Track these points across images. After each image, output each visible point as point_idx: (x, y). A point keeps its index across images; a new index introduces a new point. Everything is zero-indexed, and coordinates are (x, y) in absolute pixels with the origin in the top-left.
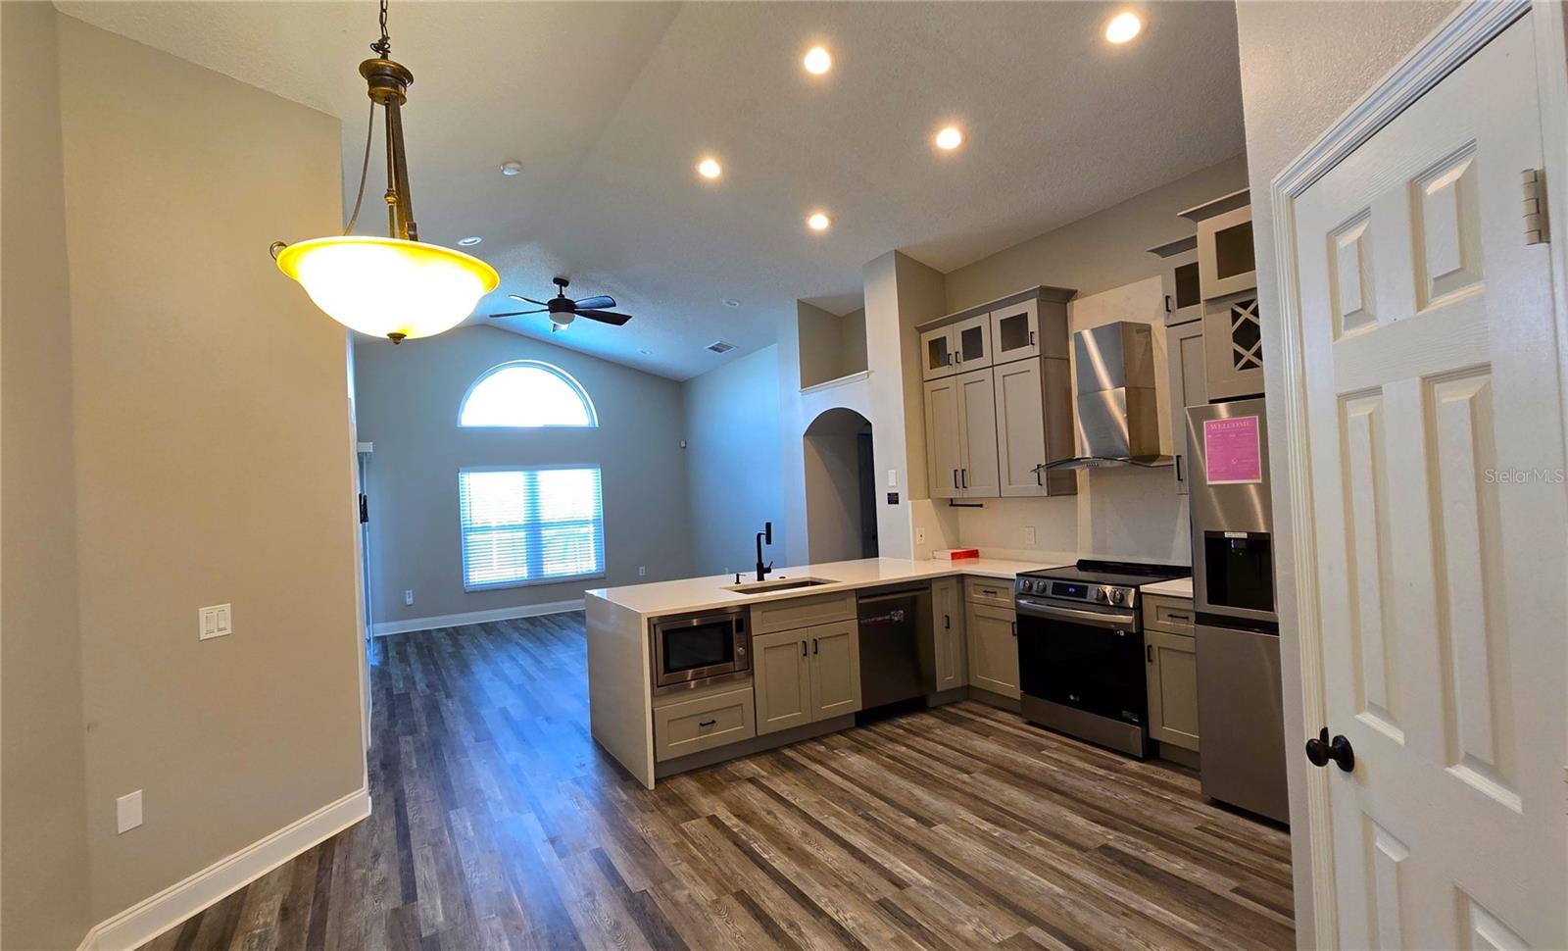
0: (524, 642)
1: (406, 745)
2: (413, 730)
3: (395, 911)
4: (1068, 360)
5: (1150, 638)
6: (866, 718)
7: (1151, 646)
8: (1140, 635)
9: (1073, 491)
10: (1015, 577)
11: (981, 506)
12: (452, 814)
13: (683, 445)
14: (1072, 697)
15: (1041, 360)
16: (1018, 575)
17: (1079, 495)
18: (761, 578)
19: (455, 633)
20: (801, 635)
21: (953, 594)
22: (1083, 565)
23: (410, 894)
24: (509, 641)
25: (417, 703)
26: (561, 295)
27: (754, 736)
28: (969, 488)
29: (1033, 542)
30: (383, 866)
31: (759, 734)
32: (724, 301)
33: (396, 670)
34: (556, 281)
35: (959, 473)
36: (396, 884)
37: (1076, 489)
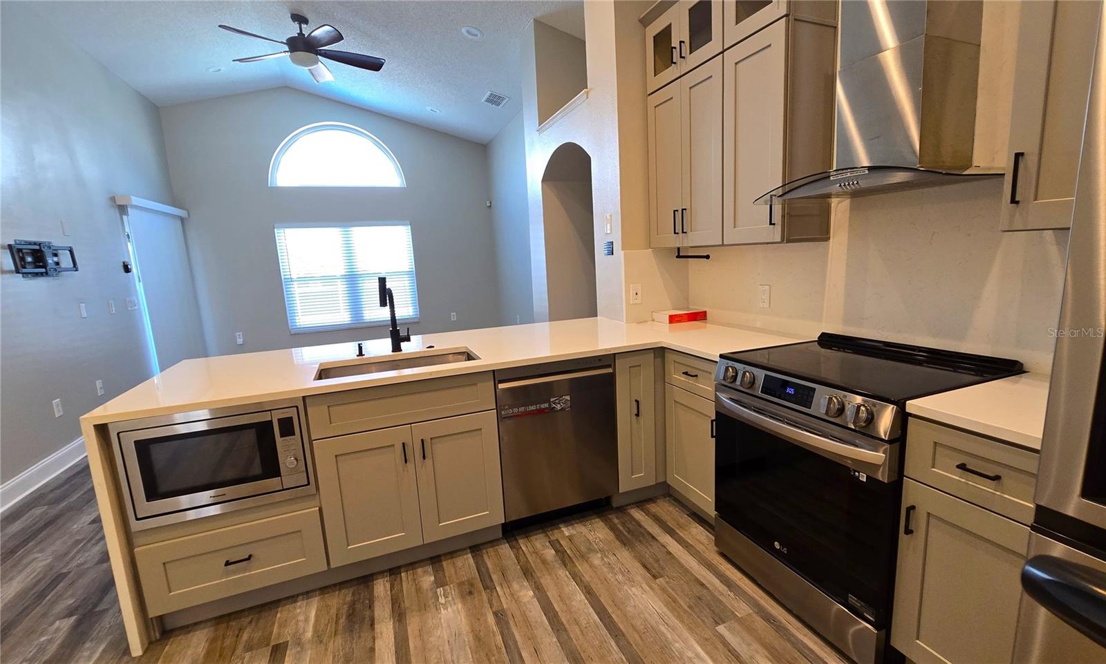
4: (835, 28)
5: (912, 493)
6: (513, 530)
7: (913, 507)
8: (896, 487)
9: (823, 235)
10: (718, 359)
11: (707, 257)
13: (488, 205)
14: (777, 545)
15: (787, 23)
16: (721, 356)
17: (831, 240)
18: (396, 348)
20: (401, 435)
21: (647, 372)
22: (827, 340)
27: (325, 568)
28: (690, 234)
29: (766, 305)
31: (333, 566)
32: (464, 30)
35: (679, 215)
37: (828, 232)
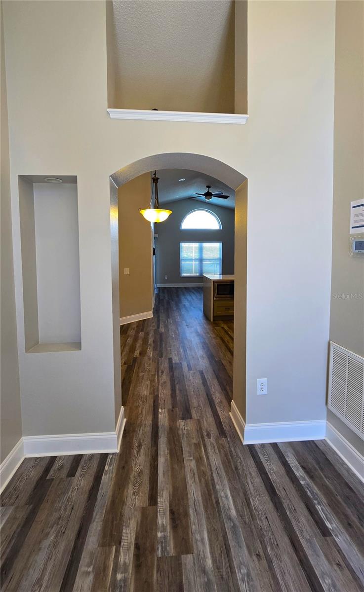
0: (194, 292)
1: (161, 308)
2: (163, 306)
3: (155, 329)
12: (169, 319)
19: (177, 289)
23: (158, 327)
24: (191, 291)
25: (165, 301)
26: (208, 191)
30: (154, 324)
33: (161, 294)
34: (207, 187)
36: (156, 326)
